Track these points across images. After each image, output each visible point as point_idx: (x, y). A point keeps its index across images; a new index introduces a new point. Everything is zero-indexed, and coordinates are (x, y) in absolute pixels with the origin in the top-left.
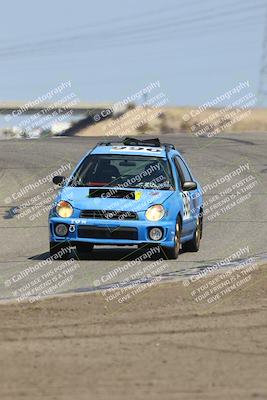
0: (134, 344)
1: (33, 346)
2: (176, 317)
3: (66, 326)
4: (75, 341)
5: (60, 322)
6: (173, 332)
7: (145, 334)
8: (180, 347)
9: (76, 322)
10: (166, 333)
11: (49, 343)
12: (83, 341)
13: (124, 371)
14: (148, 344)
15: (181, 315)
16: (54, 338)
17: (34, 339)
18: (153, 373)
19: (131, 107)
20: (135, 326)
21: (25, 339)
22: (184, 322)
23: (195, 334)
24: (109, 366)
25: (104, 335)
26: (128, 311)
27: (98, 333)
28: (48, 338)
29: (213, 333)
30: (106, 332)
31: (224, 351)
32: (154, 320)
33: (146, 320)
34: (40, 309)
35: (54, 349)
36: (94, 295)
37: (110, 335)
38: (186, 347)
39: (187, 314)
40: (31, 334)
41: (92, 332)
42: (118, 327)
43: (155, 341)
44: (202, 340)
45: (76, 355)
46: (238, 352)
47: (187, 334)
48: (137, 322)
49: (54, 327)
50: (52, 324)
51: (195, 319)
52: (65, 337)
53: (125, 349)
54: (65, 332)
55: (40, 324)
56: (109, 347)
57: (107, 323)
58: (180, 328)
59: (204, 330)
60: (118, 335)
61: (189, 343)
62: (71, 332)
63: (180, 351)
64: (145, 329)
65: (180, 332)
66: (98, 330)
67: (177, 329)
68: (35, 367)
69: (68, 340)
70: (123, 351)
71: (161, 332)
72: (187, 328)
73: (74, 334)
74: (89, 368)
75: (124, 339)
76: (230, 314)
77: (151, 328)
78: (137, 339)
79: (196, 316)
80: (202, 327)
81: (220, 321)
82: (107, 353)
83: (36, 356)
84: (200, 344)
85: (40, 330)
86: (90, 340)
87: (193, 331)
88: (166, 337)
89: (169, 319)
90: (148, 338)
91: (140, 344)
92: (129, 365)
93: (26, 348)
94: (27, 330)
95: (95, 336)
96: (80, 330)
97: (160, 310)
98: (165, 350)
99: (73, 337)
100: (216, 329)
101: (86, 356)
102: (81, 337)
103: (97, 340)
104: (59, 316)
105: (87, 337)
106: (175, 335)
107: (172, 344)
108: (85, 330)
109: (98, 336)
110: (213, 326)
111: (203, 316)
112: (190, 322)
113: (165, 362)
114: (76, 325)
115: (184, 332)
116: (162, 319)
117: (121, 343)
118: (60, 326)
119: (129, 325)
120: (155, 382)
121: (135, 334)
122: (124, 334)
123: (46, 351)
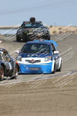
0: (52, 94)
1: (24, 95)
6: (63, 91)
7: (56, 91)
10: (61, 91)
11: (28, 94)
12: (38, 93)
13: (50, 102)
14: (56, 94)
16: (30, 93)
18: (58, 102)
19: (51, 26)
20: (53, 89)
21: (21, 93)
23: (70, 91)
24: (45, 100)
25: (44, 92)
26: (50, 85)
27: (42, 91)
29: (75, 91)
34: (26, 85)
35: (29, 96)
37: (46, 92)
38: (67, 95)
39: (67, 85)
40: (23, 92)
41: (40, 91)
42: (48, 89)
43: (58, 93)
44: (72, 93)
48: (53, 88)
51: (70, 87)
52: (33, 92)
53: (50, 96)
54: (33, 91)
55: (26, 89)
56: (45, 95)
57: (44, 88)
58: (65, 89)
60: (48, 92)
63: (65, 96)
64: (55, 90)
65: (65, 90)
66: (42, 90)
67: (64, 90)
68: (24, 101)
69: (34, 93)
71: (60, 91)
72: (67, 89)
74: (40, 101)
75: (49, 93)
77: (57, 90)
78: (53, 93)
80: (72, 89)
82: (45, 97)
83: (25, 98)
85: (26, 90)
86: (40, 93)
88: (61, 92)
90: (56, 92)
91: (54, 94)
92: (51, 100)
93: (22, 96)
94: (22, 90)
95: (41, 92)
96: (37, 90)
98: (61, 96)
99: (35, 92)
101: (39, 98)
102: (37, 92)
105: (39, 92)
106: (64, 92)
107: (63, 94)
109: (42, 92)
110: (75, 89)
111: (72, 86)
112: (68, 88)
113: (61, 99)
115: (67, 90)
117: (49, 94)
118: (31, 89)
119: (51, 89)
120: (58, 105)
121: (52, 91)
122: (49, 91)
123: (27, 96)
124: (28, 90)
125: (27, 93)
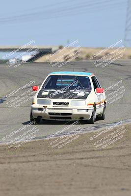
0: (63, 165)
1: (13, 166)
2: (84, 151)
3: (29, 156)
4: (34, 163)
5: (26, 154)
6: (82, 159)
7: (69, 159)
8: (86, 166)
9: (34, 154)
10: (78, 159)
11: (21, 164)
12: (37, 164)
13: (58, 178)
14: (70, 165)
15: (86, 150)
16: (23, 162)
17: (13, 163)
18: (72, 179)
19: (61, 48)
20: (64, 156)
21: (9, 163)
22: (88, 153)
23: (93, 159)
24: (51, 175)
25: (48, 160)
28: (21, 162)
29: (102, 159)
30: (49, 159)
31: (107, 168)
32: (73, 153)
33: (68, 153)
35: (23, 167)
36: (43, 141)
37: (51, 160)
39: (89, 150)
40: (13, 160)
41: (42, 159)
42: (55, 156)
43: (73, 163)
44: (97, 162)
45: (34, 170)
46: (114, 168)
47: (89, 160)
48: (64, 153)
49: (24, 156)
50: (23, 155)
51: (93, 152)
52: (29, 161)
53: (58, 167)
54: (29, 159)
55: (17, 155)
56: (51, 166)
57: (49, 155)
58: (86, 156)
59: (98, 158)
60: (55, 160)
61: (90, 164)
62: (32, 159)
63: (86, 168)
64: (69, 157)
65: (85, 158)
66: (45, 158)
67: (83, 157)
68: (14, 177)
69: (30, 163)
70: (57, 168)
71: (76, 159)
72: (89, 156)
73: (33, 160)
74: (41, 176)
75: (58, 162)
76: (110, 149)
77: (72, 157)
78: (64, 162)
79: (94, 150)
80: (97, 156)
81: (105, 153)
82: (50, 169)
83: (15, 171)
84: (96, 165)
85: (16, 158)
86: (41, 163)
87: (92, 158)
88: (77, 161)
89: (80, 152)
90: (70, 162)
91: (65, 165)
92: (61, 175)
93: (10, 167)
94: (10, 158)
95: (43, 161)
96: (36, 158)
97: (76, 148)
98: (79, 167)
100: (104, 157)
101: (39, 171)
102: (37, 161)
103: (44, 163)
104: (26, 151)
105: (40, 161)
107: (81, 164)
108: (39, 158)
109: (46, 161)
110: (102, 155)
111: (97, 150)
112: (91, 153)
113: (78, 173)
114: (34, 155)
115: (88, 158)
116: (77, 152)
117: (56, 164)
118: (26, 156)
119: (61, 155)
120: (73, 183)
121: (63, 160)
122: (58, 160)
123: (19, 168)
124: (20, 157)
125: (19, 162)
